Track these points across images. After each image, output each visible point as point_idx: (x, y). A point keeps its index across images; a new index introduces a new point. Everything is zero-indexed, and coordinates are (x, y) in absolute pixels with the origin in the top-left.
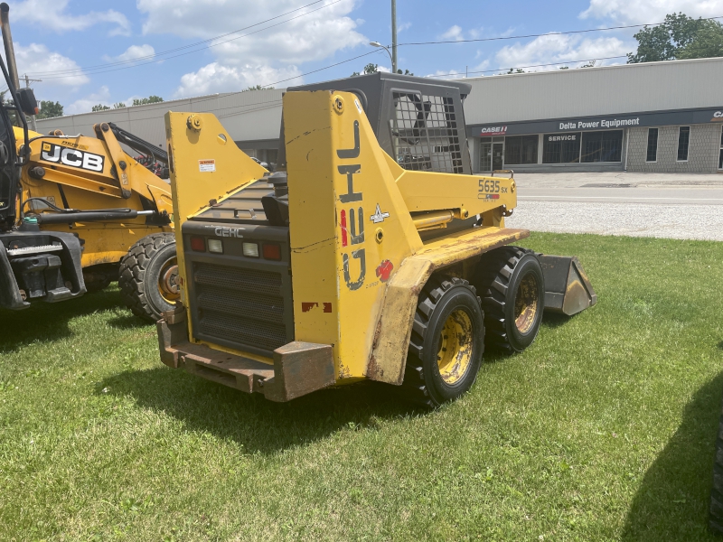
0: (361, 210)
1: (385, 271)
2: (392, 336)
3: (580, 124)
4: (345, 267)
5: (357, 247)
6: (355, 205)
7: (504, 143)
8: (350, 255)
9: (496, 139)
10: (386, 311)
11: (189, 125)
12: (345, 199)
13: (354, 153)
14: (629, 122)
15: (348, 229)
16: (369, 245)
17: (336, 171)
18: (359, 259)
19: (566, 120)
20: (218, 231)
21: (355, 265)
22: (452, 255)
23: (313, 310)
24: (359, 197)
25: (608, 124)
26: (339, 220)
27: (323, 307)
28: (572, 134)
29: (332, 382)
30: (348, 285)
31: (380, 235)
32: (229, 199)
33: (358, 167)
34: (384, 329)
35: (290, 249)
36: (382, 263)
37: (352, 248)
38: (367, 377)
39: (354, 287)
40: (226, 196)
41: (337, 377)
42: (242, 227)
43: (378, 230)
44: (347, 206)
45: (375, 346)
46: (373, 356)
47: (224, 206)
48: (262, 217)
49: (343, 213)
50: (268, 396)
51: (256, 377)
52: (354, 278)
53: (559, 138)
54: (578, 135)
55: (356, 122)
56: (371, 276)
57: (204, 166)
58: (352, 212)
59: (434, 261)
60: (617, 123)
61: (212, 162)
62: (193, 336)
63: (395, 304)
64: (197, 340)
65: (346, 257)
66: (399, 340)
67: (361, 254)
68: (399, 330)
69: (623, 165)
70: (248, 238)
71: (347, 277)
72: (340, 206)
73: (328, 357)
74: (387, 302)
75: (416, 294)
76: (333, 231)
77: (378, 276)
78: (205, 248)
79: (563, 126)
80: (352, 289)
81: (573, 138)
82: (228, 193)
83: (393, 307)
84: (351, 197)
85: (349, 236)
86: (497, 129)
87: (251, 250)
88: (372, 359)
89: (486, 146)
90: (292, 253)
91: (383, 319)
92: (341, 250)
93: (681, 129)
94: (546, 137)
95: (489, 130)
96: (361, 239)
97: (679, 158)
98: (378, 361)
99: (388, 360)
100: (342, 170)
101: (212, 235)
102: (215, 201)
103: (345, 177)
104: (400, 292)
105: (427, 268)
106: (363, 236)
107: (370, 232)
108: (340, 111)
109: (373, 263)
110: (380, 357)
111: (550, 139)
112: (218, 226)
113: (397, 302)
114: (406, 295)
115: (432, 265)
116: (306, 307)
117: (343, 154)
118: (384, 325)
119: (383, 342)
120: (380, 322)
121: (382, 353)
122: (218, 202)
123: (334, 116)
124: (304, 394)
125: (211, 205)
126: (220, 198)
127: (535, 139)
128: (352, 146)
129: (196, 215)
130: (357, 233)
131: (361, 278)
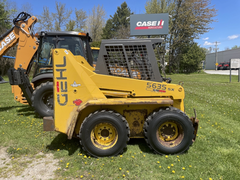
0: (66, 83)
4: (58, 98)
5: (64, 93)
6: (64, 81)
8: (60, 95)
12: (58, 78)
13: (63, 66)
15: (60, 87)
16: (70, 93)
17: (55, 71)
18: (65, 97)
21: (63, 98)
24: (66, 78)
26: (56, 84)
29: (53, 130)
30: (59, 104)
31: (75, 91)
33: (66, 70)
37: (61, 93)
38: (67, 134)
43: (74, 89)
44: (60, 81)
49: (58, 83)
52: (62, 102)
55: (65, 57)
56: (71, 103)
58: (62, 83)
59: (90, 102)
65: (58, 95)
71: (59, 101)
72: (56, 80)
73: (52, 122)
80: (61, 105)
84: (61, 78)
85: (60, 89)
92: (56, 93)
96: (66, 91)
100: (57, 70)
103: (59, 72)
107: (70, 89)
108: (57, 54)
109: (72, 99)
115: (88, 103)
117: (59, 66)
128: (63, 63)
130: (64, 89)
131: (65, 102)
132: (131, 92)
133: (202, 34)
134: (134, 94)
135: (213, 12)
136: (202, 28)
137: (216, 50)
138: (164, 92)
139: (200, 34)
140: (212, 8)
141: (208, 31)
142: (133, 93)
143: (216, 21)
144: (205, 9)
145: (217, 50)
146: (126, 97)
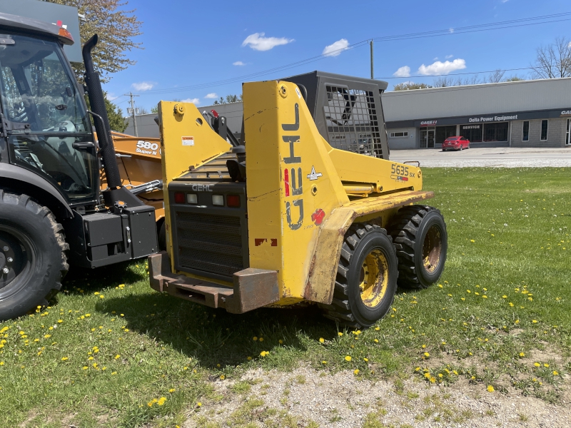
0: (300, 170)
1: (319, 217)
2: (324, 266)
3: (482, 119)
4: (288, 212)
5: (297, 197)
6: (296, 166)
7: (435, 130)
8: (291, 203)
9: (429, 128)
10: (319, 248)
11: (175, 112)
12: (287, 161)
13: (295, 127)
14: (511, 118)
15: (290, 183)
16: (306, 196)
17: (281, 140)
18: (298, 207)
19: (473, 117)
20: (195, 187)
21: (295, 211)
22: (371, 207)
23: (263, 244)
24: (298, 160)
25: (499, 119)
26: (283, 177)
27: (270, 242)
28: (477, 125)
29: (277, 299)
30: (290, 226)
31: (315, 190)
32: (204, 166)
33: (298, 138)
34: (318, 262)
35: (247, 198)
36: (317, 211)
37: (292, 198)
38: (304, 298)
39: (295, 227)
40: (202, 164)
41: (281, 296)
42: (213, 184)
43: (313, 185)
44: (290, 166)
45: (311, 274)
46: (309, 282)
47: (200, 170)
48: (227, 176)
49: (286, 171)
50: (230, 310)
51: (220, 295)
52: (295, 221)
53: (469, 127)
54: (481, 125)
55: (296, 104)
56: (308, 220)
57: (186, 141)
58: (293, 171)
59: (356, 210)
60: (504, 118)
61: (191, 139)
62: (175, 268)
63: (326, 243)
64: (178, 271)
65: (288, 204)
66: (329, 269)
67: (300, 203)
68: (328, 261)
69: (508, 143)
70: (216, 191)
71: (289, 219)
72: (283, 166)
73: (274, 279)
74: (320, 241)
75: (342, 234)
76: (278, 184)
77: (313, 220)
78: (184, 201)
79: (471, 120)
80: (292, 229)
81: (478, 127)
82: (203, 162)
83: (325, 245)
84: (292, 159)
85: (291, 189)
86: (431, 122)
87: (218, 200)
88: (309, 284)
89: (423, 132)
90: (248, 201)
91: (317, 254)
92: (284, 199)
93: (543, 121)
94: (461, 127)
95: (425, 123)
96: (300, 192)
97: (542, 138)
98: (313, 285)
99: (321, 285)
100: (286, 139)
101: (189, 190)
102: (193, 167)
103: (288, 144)
104: (330, 233)
105: (351, 215)
106: (301, 189)
107: (307, 186)
108: (285, 96)
109: (309, 210)
110: (315, 283)
111: (464, 128)
112: (194, 184)
113: (328, 241)
114: (334, 235)
116: (258, 242)
117: (286, 127)
118: (318, 258)
119: (317, 271)
120: (315, 256)
121: (316, 279)
122: (195, 168)
123: (280, 99)
124: (255, 308)
125: (190, 170)
126: (197, 165)
127: (455, 127)
128: (293, 122)
129: (178, 177)
130: (297, 187)
131: (299, 221)
132: (375, 185)
133: (112, 71)
134: (381, 188)
135: (131, 25)
136: (111, 59)
137: (133, 113)
138: (406, 179)
139: (106, 71)
140: (129, 16)
141: (123, 65)
142: (378, 186)
143: (140, 46)
144: (114, 13)
145: (135, 112)
146: (367, 196)
